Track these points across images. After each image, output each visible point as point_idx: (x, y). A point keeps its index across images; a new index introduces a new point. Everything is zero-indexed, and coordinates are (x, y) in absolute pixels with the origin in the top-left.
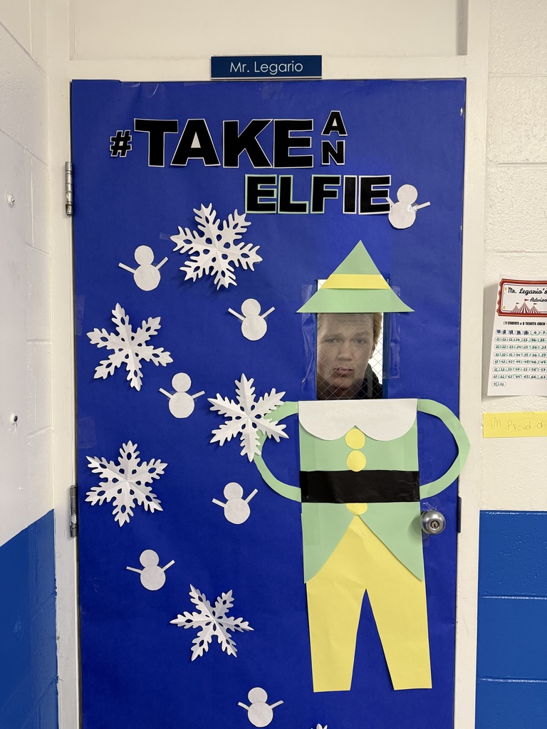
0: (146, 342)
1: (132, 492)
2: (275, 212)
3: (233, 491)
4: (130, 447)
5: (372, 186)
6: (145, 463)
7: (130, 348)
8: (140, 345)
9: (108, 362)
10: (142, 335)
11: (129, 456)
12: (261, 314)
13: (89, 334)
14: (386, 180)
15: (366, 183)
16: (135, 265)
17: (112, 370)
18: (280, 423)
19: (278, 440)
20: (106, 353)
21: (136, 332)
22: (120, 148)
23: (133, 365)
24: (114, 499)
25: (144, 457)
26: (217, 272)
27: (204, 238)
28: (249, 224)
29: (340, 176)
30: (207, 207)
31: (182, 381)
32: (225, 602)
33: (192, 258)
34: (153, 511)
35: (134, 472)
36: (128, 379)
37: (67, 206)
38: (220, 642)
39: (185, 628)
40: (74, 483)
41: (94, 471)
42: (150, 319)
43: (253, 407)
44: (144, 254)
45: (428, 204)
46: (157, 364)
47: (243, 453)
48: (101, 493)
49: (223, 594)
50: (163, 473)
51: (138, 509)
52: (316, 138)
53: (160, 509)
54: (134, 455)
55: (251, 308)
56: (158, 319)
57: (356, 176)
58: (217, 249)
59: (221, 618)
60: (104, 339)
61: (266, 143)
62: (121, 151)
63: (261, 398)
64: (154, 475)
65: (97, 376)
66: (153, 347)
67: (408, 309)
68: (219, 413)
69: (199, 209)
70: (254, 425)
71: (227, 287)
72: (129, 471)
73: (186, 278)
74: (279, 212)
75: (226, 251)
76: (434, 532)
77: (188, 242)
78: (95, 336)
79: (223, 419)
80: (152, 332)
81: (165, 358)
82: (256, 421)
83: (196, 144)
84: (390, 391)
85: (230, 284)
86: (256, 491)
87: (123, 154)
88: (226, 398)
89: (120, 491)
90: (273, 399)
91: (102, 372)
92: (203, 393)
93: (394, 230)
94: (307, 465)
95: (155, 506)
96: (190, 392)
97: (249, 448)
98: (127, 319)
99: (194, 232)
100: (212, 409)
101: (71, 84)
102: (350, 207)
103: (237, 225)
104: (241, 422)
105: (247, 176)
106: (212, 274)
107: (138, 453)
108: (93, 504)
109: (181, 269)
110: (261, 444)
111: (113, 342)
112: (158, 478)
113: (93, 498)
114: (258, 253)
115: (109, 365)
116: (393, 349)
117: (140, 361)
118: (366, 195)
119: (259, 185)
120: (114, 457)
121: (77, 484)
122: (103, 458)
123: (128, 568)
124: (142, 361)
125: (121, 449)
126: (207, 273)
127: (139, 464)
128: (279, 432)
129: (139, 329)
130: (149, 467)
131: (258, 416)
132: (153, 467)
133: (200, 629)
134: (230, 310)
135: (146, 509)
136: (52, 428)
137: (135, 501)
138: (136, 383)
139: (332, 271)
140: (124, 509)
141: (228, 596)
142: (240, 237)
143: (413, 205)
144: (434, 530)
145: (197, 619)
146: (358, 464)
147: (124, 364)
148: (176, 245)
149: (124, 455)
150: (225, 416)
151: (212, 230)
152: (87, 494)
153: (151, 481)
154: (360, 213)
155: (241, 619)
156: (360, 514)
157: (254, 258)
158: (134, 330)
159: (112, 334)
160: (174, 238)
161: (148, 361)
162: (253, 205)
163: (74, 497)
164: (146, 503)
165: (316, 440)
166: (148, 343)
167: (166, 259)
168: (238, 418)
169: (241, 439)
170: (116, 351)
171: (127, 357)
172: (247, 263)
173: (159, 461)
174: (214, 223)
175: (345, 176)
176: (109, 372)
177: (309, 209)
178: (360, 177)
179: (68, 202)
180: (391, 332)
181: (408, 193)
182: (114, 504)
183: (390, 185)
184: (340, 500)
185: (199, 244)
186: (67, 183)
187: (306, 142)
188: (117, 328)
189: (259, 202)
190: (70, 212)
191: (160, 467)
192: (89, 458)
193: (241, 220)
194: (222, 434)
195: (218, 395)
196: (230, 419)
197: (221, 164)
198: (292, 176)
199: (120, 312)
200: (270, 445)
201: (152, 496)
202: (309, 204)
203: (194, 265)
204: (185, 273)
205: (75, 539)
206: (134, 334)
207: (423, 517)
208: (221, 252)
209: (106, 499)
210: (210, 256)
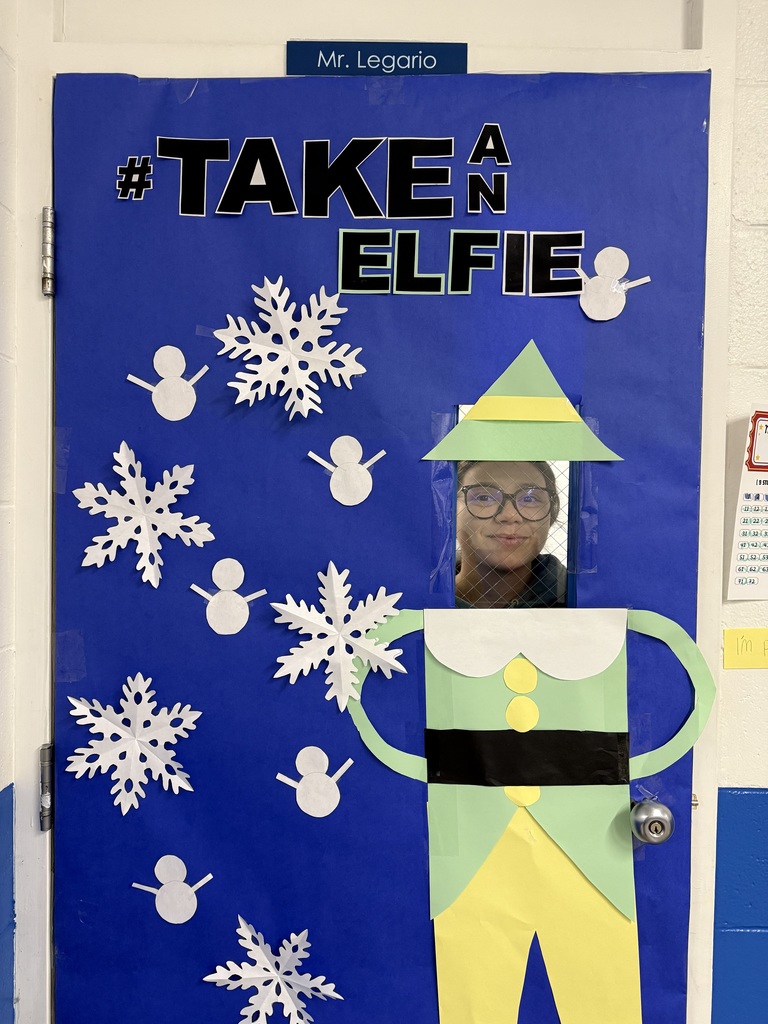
0: (170, 506)
1: (143, 758)
2: (388, 291)
3: (311, 760)
4: (140, 684)
5: (552, 248)
6: (164, 710)
7: (143, 516)
8: (160, 511)
9: (105, 539)
10: (164, 495)
11: (138, 698)
12: (362, 462)
13: (77, 493)
14: (576, 240)
15: (542, 243)
16: (155, 379)
17: (112, 552)
18: (392, 646)
19: (389, 676)
20: (103, 524)
21: (153, 490)
22: (134, 185)
23: (148, 545)
24: (113, 768)
25: (163, 699)
26: (290, 390)
27: (270, 334)
28: (344, 310)
29: (498, 232)
30: (274, 281)
31: (228, 572)
32: (295, 949)
33: (248, 366)
34: (176, 791)
35: (147, 724)
36: (139, 567)
37: (44, 280)
38: (286, 1015)
39: (228, 988)
40: (48, 740)
41: (79, 722)
42: (176, 468)
43: (347, 618)
44: (169, 360)
45: (647, 279)
46: (189, 544)
47: (329, 697)
48: (93, 758)
49: (293, 936)
50: (193, 727)
51: (153, 786)
52: (459, 169)
53: (188, 788)
54: (146, 697)
55: (346, 450)
56: (190, 469)
57: (525, 233)
58: (290, 353)
59: (288, 973)
60: (101, 501)
61: (375, 177)
62: (134, 190)
63: (361, 603)
64: (179, 731)
65: (86, 563)
66: (181, 515)
67: (613, 457)
68: (291, 627)
69: (261, 285)
70: (349, 649)
71: (305, 415)
72: (138, 723)
73: (238, 401)
74: (395, 292)
75: (306, 356)
76: (655, 841)
77: (243, 340)
78: (87, 496)
79: (295, 638)
80: (181, 490)
81: (201, 534)
82: (353, 641)
83: (258, 178)
84: (581, 594)
85: (311, 411)
86: (350, 762)
87: (138, 195)
88: (302, 602)
89: (123, 756)
90: (382, 605)
91: (95, 556)
92: (263, 592)
93: (590, 324)
94: (437, 719)
95: (180, 782)
96: (243, 591)
97: (340, 688)
98: (138, 467)
99: (254, 324)
100: (278, 620)
101: (55, 80)
102: (515, 284)
103: (323, 313)
104: (326, 644)
105: (342, 231)
106: (282, 394)
107: (152, 693)
108: (78, 776)
109: (230, 384)
110: (359, 681)
111: (115, 505)
112: (185, 735)
113: (78, 766)
114: (358, 359)
115: (108, 544)
116: (586, 523)
117: (160, 538)
118: (543, 263)
119: (362, 247)
120: (113, 698)
121: (53, 741)
122: (94, 701)
123: (135, 885)
124: (163, 538)
125: (124, 687)
126: (273, 391)
127: (155, 712)
128: (391, 662)
129: (158, 484)
130: (172, 717)
131: (356, 634)
132: (177, 716)
133: (253, 991)
134: (311, 455)
135: (166, 787)
136: (13, 648)
137: (148, 772)
138: (152, 575)
139: (482, 390)
140: (129, 785)
141: (300, 939)
142: (329, 332)
143: (621, 281)
144: (655, 837)
145: (249, 975)
146: (525, 719)
147: (133, 543)
148: (222, 345)
149: (130, 696)
150: (301, 632)
151: (282, 321)
152: (69, 759)
153: (174, 741)
154: (531, 294)
155: (322, 978)
156: (526, 805)
157: (353, 368)
158: (150, 487)
159: (113, 492)
160: (219, 334)
161: (174, 537)
162: (351, 280)
163: (47, 764)
164: (166, 777)
165: (454, 676)
166: (173, 508)
167: (206, 368)
168: (322, 636)
169: (327, 672)
170: (121, 520)
171: (138, 530)
172: (340, 375)
173: (188, 707)
174: (286, 309)
175: (506, 232)
176: (108, 556)
177: (446, 288)
178: (532, 234)
179: (45, 273)
180: (582, 495)
181: (612, 262)
182: (114, 777)
183: (583, 247)
184: (493, 781)
185: (260, 345)
186: (44, 242)
187: (441, 176)
188: (122, 483)
189: (361, 275)
190: (49, 289)
191: (190, 717)
192: (72, 701)
193: (330, 303)
194: (294, 665)
195: (289, 597)
196: (308, 637)
197: (300, 210)
198: (417, 232)
199: (127, 456)
200: (374, 681)
201: (176, 765)
202: (446, 278)
203: (251, 379)
204: (236, 392)
205: (48, 834)
206: (149, 493)
207: (636, 813)
208: (297, 357)
209: (100, 767)
210: (280, 363)
